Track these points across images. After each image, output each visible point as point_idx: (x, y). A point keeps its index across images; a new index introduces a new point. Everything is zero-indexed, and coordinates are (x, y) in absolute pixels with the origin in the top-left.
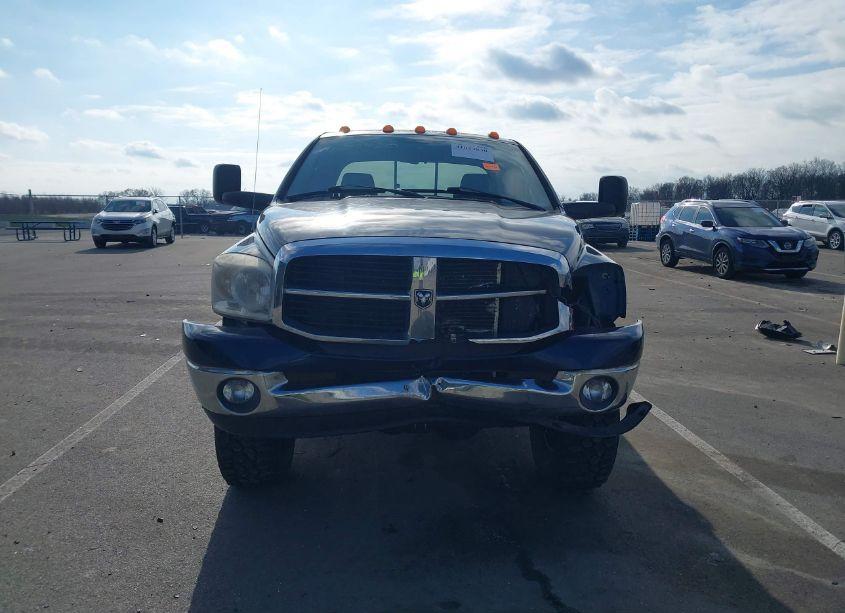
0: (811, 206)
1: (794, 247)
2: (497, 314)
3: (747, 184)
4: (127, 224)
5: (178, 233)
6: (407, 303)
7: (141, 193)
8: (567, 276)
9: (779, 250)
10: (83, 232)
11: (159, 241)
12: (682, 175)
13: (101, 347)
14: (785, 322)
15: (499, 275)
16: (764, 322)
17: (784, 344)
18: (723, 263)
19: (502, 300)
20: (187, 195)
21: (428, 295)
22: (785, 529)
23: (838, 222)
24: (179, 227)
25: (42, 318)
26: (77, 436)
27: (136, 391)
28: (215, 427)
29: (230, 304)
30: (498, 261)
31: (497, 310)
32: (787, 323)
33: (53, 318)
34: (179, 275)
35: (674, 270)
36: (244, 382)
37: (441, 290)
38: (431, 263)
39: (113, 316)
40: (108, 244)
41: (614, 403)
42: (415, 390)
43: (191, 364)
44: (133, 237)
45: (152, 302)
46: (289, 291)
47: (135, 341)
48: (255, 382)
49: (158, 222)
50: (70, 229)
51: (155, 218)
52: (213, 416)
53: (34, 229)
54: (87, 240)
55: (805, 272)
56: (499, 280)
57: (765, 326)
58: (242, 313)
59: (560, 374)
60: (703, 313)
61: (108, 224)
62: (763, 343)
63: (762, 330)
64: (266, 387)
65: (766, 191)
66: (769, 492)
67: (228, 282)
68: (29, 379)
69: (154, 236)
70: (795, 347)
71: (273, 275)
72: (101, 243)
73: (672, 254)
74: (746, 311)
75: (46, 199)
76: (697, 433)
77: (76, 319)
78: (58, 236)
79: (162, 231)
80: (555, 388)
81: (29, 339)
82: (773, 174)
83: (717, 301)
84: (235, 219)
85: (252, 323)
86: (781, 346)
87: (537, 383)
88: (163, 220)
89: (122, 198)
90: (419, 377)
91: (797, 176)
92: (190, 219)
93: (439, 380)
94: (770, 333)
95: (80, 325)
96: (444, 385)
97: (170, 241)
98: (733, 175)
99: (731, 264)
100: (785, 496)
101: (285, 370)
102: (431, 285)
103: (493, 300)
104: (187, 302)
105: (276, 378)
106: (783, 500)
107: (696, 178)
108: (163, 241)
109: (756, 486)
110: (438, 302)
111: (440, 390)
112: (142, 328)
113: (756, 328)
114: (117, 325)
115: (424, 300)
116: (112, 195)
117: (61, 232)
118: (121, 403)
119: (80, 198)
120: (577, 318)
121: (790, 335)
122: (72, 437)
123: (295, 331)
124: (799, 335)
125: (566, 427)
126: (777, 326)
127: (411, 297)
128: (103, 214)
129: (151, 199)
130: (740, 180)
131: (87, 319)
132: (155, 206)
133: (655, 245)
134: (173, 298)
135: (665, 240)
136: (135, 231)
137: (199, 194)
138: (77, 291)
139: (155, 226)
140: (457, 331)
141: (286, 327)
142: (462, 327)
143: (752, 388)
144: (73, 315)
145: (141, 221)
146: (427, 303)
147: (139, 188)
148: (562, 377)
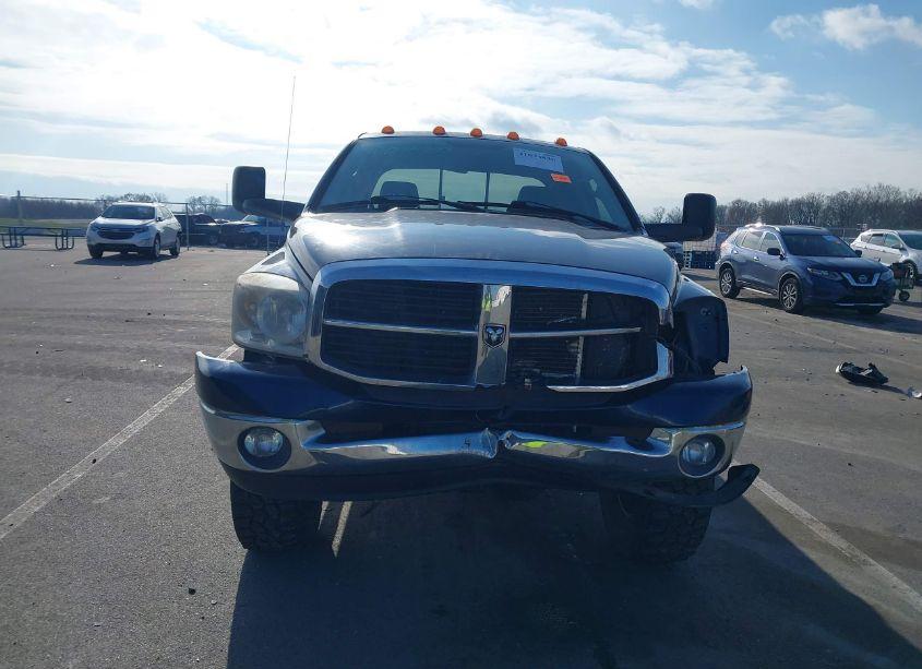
0: (881, 235)
1: (870, 281)
2: (580, 356)
3: (805, 209)
4: (127, 232)
5: (183, 244)
6: (474, 340)
7: (142, 198)
8: (667, 311)
9: (853, 283)
10: (77, 240)
11: (162, 252)
12: (734, 198)
13: (95, 373)
14: (870, 365)
15: (584, 309)
16: (845, 365)
17: (869, 390)
18: (790, 295)
19: (587, 338)
20: (193, 202)
21: (499, 332)
22: (908, 619)
23: (911, 255)
24: (185, 237)
25: (27, 338)
26: (63, 482)
27: (134, 427)
28: (232, 483)
29: (254, 334)
30: (584, 292)
31: (580, 350)
32: (872, 366)
33: (39, 338)
34: (184, 292)
35: (736, 302)
36: (270, 431)
37: (515, 326)
38: (504, 292)
39: (109, 337)
40: (106, 254)
41: (717, 468)
42: (478, 446)
43: (205, 407)
44: (132, 247)
45: (154, 321)
46: (329, 322)
47: (134, 367)
48: (286, 432)
49: (162, 231)
50: (62, 236)
51: (159, 226)
52: (230, 470)
53: (22, 235)
54: (81, 248)
55: (882, 307)
56: (584, 315)
57: (848, 369)
58: (270, 345)
59: (657, 432)
60: (774, 352)
61: (105, 231)
62: (848, 390)
63: (844, 374)
64: (299, 439)
65: (826, 217)
66: (881, 570)
67: (252, 307)
68: (9, 410)
69: (157, 247)
70: (882, 394)
71: (309, 303)
72: (97, 254)
73: (733, 283)
74: (821, 350)
75: (37, 202)
76: (787, 494)
77: (67, 340)
78: (49, 243)
79: (166, 241)
80: (649, 448)
81: (11, 362)
82: (832, 199)
83: (787, 338)
84: (248, 231)
85: (281, 359)
86: (867, 391)
87: (628, 443)
88: (166, 228)
89: (121, 203)
90: (483, 429)
91: (859, 202)
92: (198, 229)
93: (508, 434)
94: (852, 376)
95: (71, 348)
96: (512, 440)
97: (175, 254)
98: (790, 199)
99: (800, 297)
100: (900, 575)
101: (323, 419)
102: (504, 319)
103: (577, 338)
104: (193, 323)
105: (309, 428)
106: (900, 582)
107: (750, 201)
108: (167, 252)
109: (865, 563)
110: (511, 340)
111: (508, 446)
112: (142, 352)
113: (837, 370)
114: (113, 348)
115: (494, 337)
116: (111, 200)
117: (53, 240)
118: (116, 442)
119: (75, 202)
120: (677, 363)
121: (876, 380)
122: (56, 484)
123: (336, 371)
124: (886, 380)
125: (661, 494)
126: (861, 370)
127: (479, 333)
128: (101, 220)
129: (155, 205)
130: (798, 204)
131: (80, 340)
132: (159, 213)
133: (714, 274)
134: (177, 318)
135: (725, 267)
136: (135, 240)
137: (207, 202)
138: (68, 306)
139: (158, 235)
140: (532, 376)
141: (325, 366)
142: (538, 371)
143: (842, 441)
144: (63, 334)
145: (143, 229)
146: (499, 341)
147: (141, 193)
148: (658, 435)
